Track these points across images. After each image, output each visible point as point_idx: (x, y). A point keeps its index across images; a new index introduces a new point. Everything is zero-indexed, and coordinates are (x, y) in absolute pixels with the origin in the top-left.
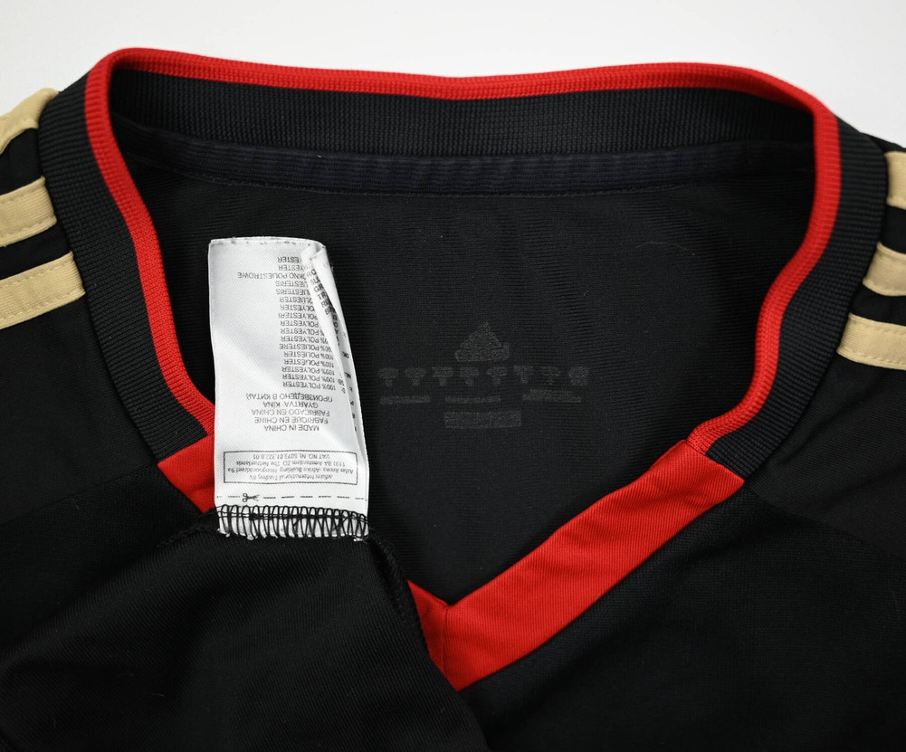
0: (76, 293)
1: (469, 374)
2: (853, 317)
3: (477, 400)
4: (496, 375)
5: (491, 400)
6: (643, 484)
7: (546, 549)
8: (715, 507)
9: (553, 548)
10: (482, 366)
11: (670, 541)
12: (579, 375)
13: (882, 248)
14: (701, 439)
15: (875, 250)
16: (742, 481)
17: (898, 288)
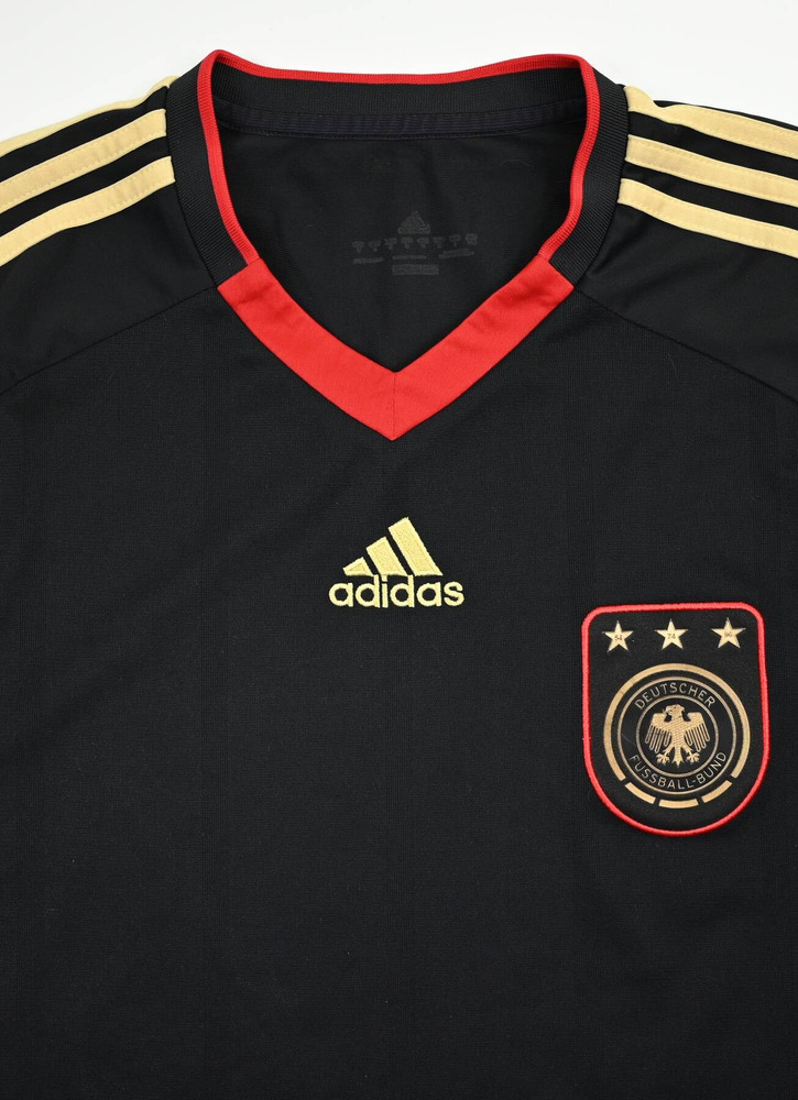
0: (171, 180)
1: (407, 241)
2: (623, 180)
3: (413, 257)
4: (423, 242)
5: (420, 257)
6: (515, 284)
7: (459, 333)
8: (560, 305)
9: (463, 332)
10: (415, 237)
11: (533, 331)
12: (471, 239)
13: (630, 136)
14: (546, 252)
15: (627, 139)
16: (571, 287)
17: (643, 161)
